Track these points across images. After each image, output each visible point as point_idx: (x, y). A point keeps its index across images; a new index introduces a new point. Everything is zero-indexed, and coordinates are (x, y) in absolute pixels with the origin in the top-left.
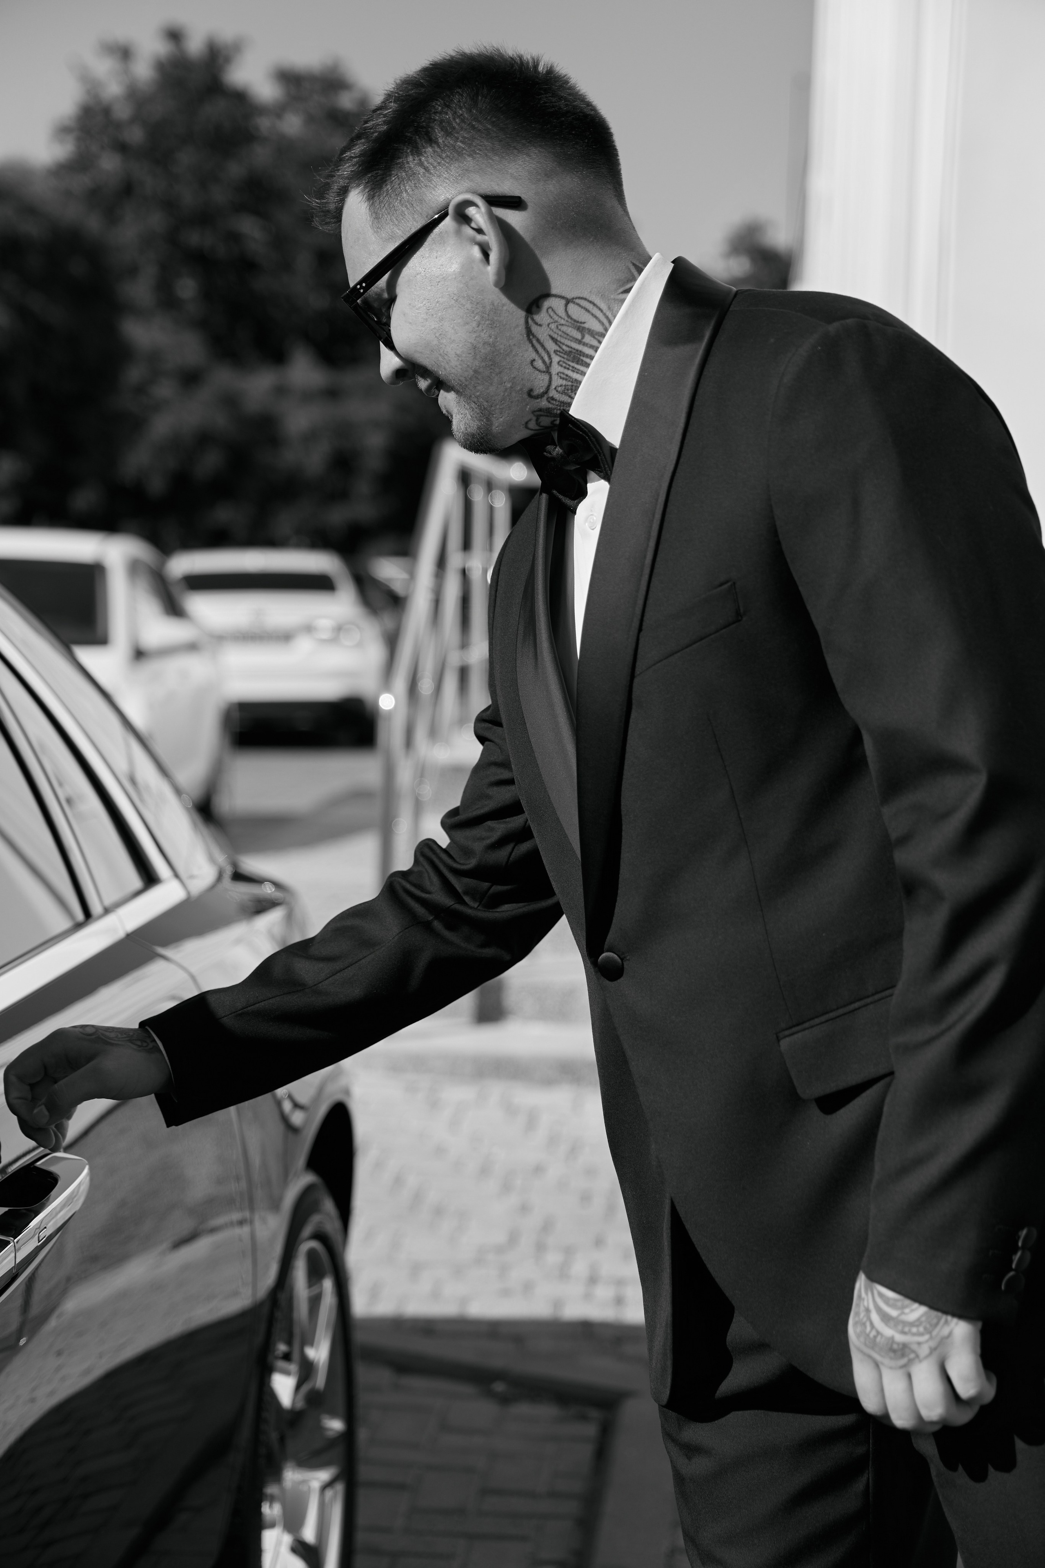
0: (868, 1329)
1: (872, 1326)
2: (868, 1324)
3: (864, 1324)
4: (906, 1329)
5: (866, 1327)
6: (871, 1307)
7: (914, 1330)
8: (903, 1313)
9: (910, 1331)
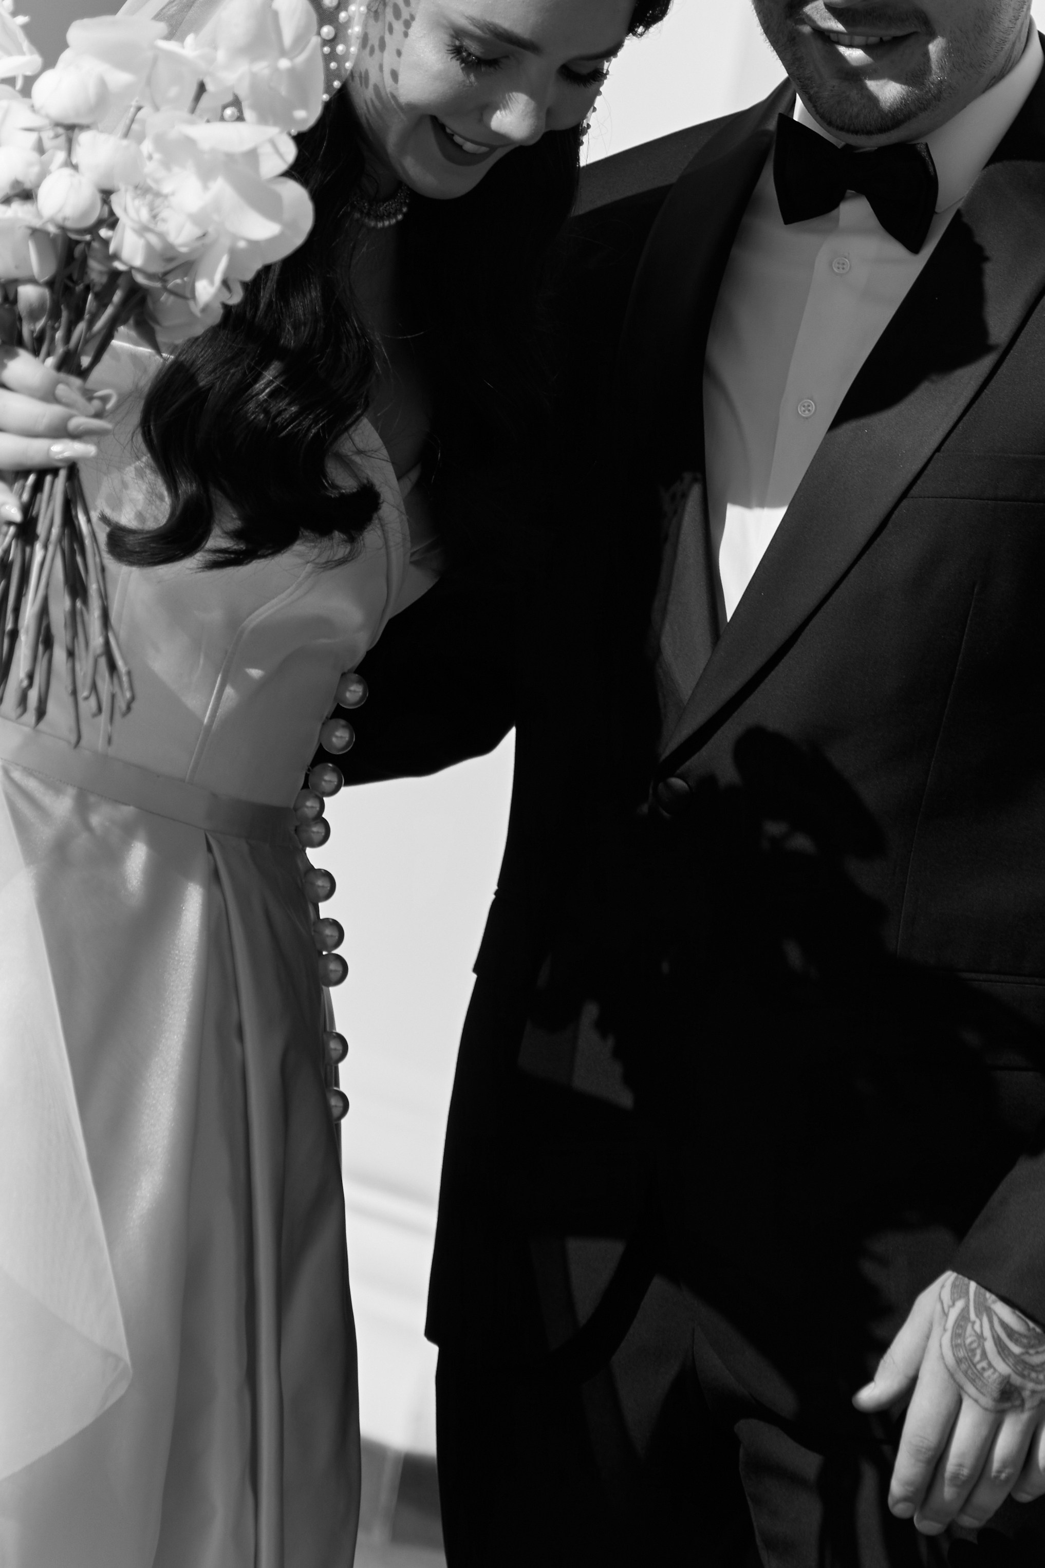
0: (978, 1358)
1: (984, 1355)
2: (979, 1352)
3: (973, 1351)
4: (1026, 1373)
5: (974, 1355)
6: (987, 1333)
7: (1033, 1375)
8: (1027, 1353)
9: (1029, 1375)
